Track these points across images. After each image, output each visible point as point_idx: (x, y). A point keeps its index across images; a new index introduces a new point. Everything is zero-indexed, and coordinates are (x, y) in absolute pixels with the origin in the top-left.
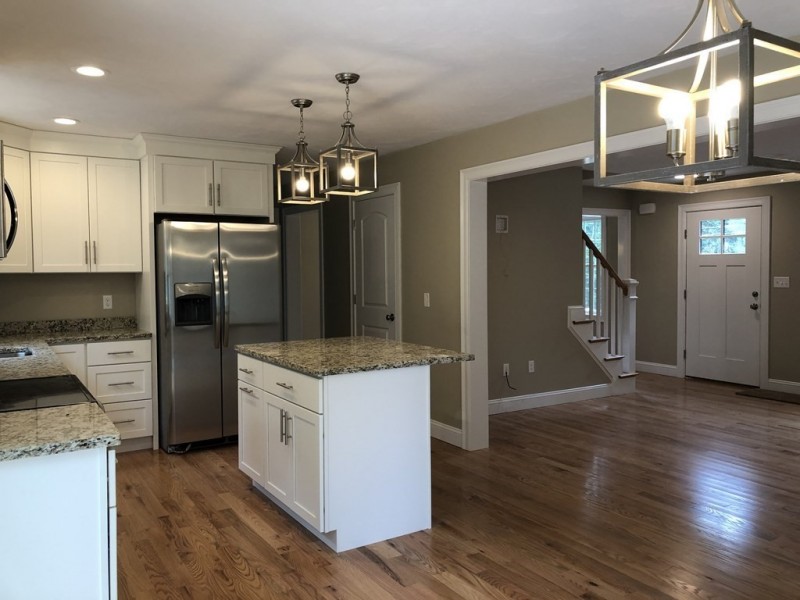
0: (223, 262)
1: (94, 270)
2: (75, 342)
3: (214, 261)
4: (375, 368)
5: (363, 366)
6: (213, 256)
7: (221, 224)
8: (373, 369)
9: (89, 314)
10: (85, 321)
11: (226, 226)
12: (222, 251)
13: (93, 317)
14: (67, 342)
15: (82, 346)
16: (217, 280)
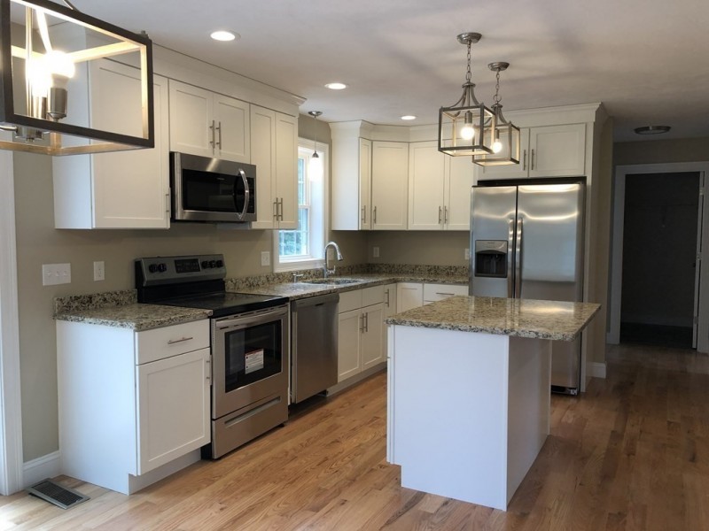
0: (519, 222)
1: (445, 229)
2: (416, 281)
3: (511, 221)
4: (438, 326)
5: (426, 322)
6: (510, 217)
7: (520, 187)
8: (436, 327)
9: (454, 262)
10: (450, 268)
11: (524, 189)
12: (519, 211)
13: (457, 265)
14: (411, 281)
15: (421, 285)
16: (511, 239)
